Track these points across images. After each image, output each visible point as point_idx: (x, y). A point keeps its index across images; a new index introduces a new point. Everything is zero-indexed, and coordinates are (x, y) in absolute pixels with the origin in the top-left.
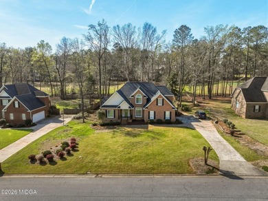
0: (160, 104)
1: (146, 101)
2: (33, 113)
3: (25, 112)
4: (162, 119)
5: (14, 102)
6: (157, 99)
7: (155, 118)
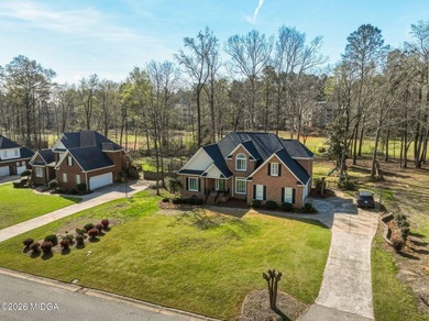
0: (274, 173)
1: (253, 165)
2: (90, 175)
3: (79, 172)
4: (279, 201)
5: (67, 158)
6: (269, 165)
7: (264, 198)
